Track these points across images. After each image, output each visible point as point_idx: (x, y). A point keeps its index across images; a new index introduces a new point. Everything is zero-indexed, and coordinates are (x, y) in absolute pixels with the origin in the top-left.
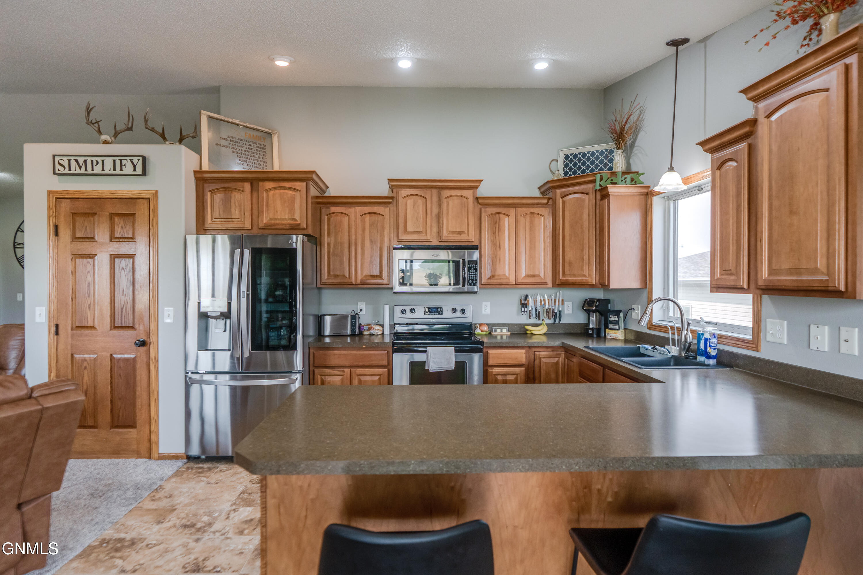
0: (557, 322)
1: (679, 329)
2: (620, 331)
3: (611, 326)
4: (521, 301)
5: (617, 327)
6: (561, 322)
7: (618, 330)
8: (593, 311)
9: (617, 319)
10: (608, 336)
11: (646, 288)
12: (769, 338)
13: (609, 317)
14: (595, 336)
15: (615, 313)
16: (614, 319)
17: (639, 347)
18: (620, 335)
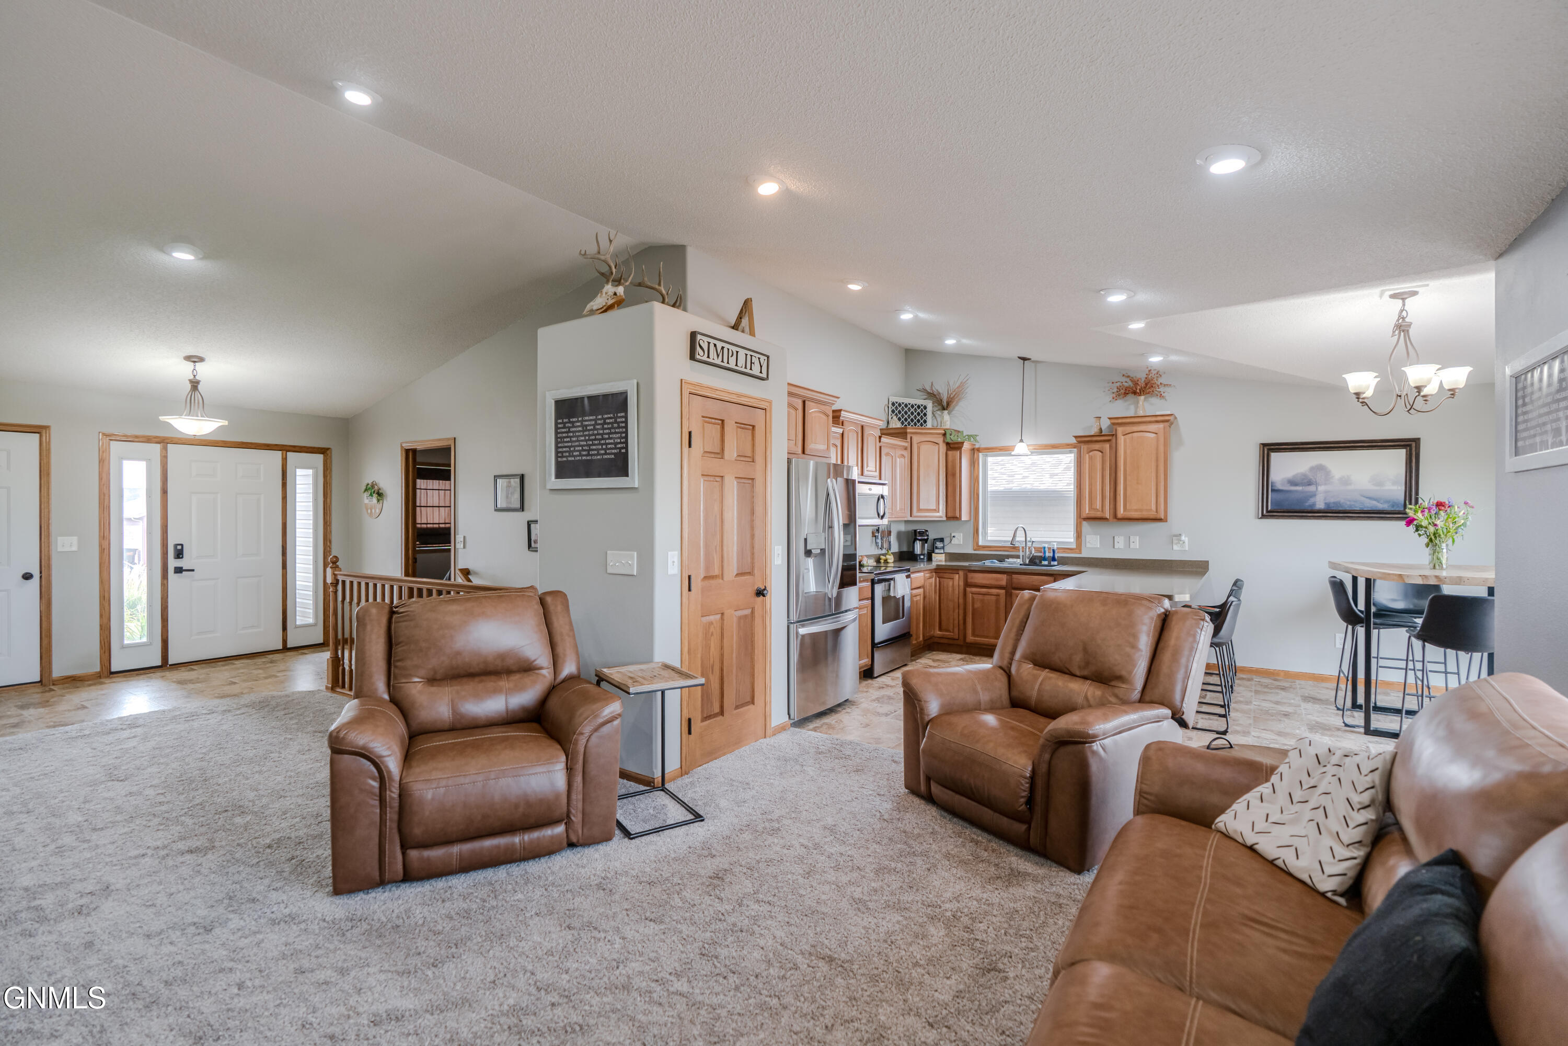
1: (1023, 547)
3: (937, 551)
4: (873, 533)
8: (920, 540)
9: (942, 545)
11: (970, 520)
12: (1088, 545)
13: (936, 544)
15: (938, 541)
16: (940, 545)
17: (983, 563)
18: (942, 557)
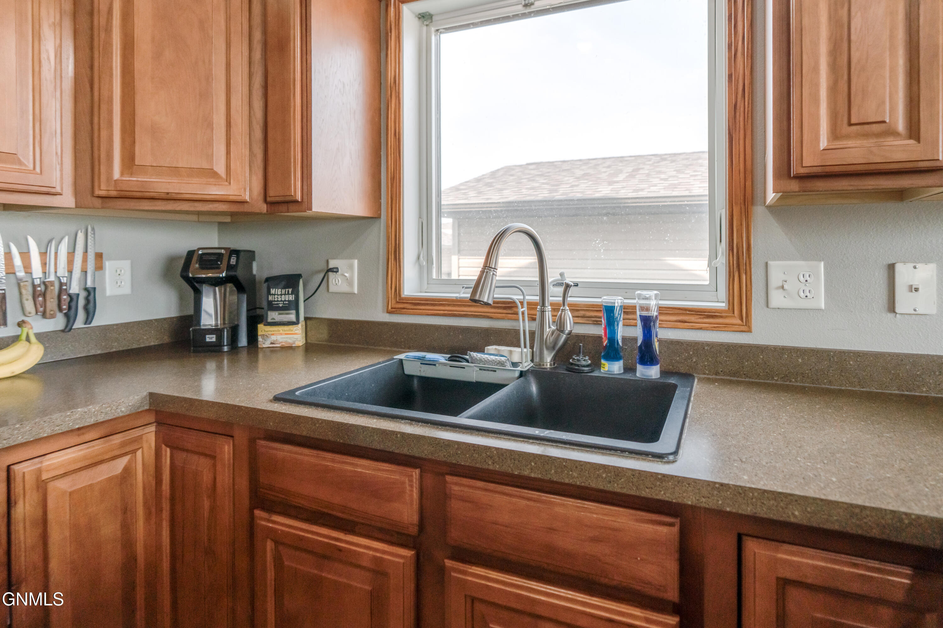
0: (79, 323)
2: (300, 325)
3: (273, 316)
5: (292, 317)
6: (98, 321)
7: (296, 323)
9: (292, 298)
10: (263, 343)
13: (269, 293)
14: (226, 349)
15: (283, 283)
16: (283, 298)
17: (401, 361)
18: (294, 335)
